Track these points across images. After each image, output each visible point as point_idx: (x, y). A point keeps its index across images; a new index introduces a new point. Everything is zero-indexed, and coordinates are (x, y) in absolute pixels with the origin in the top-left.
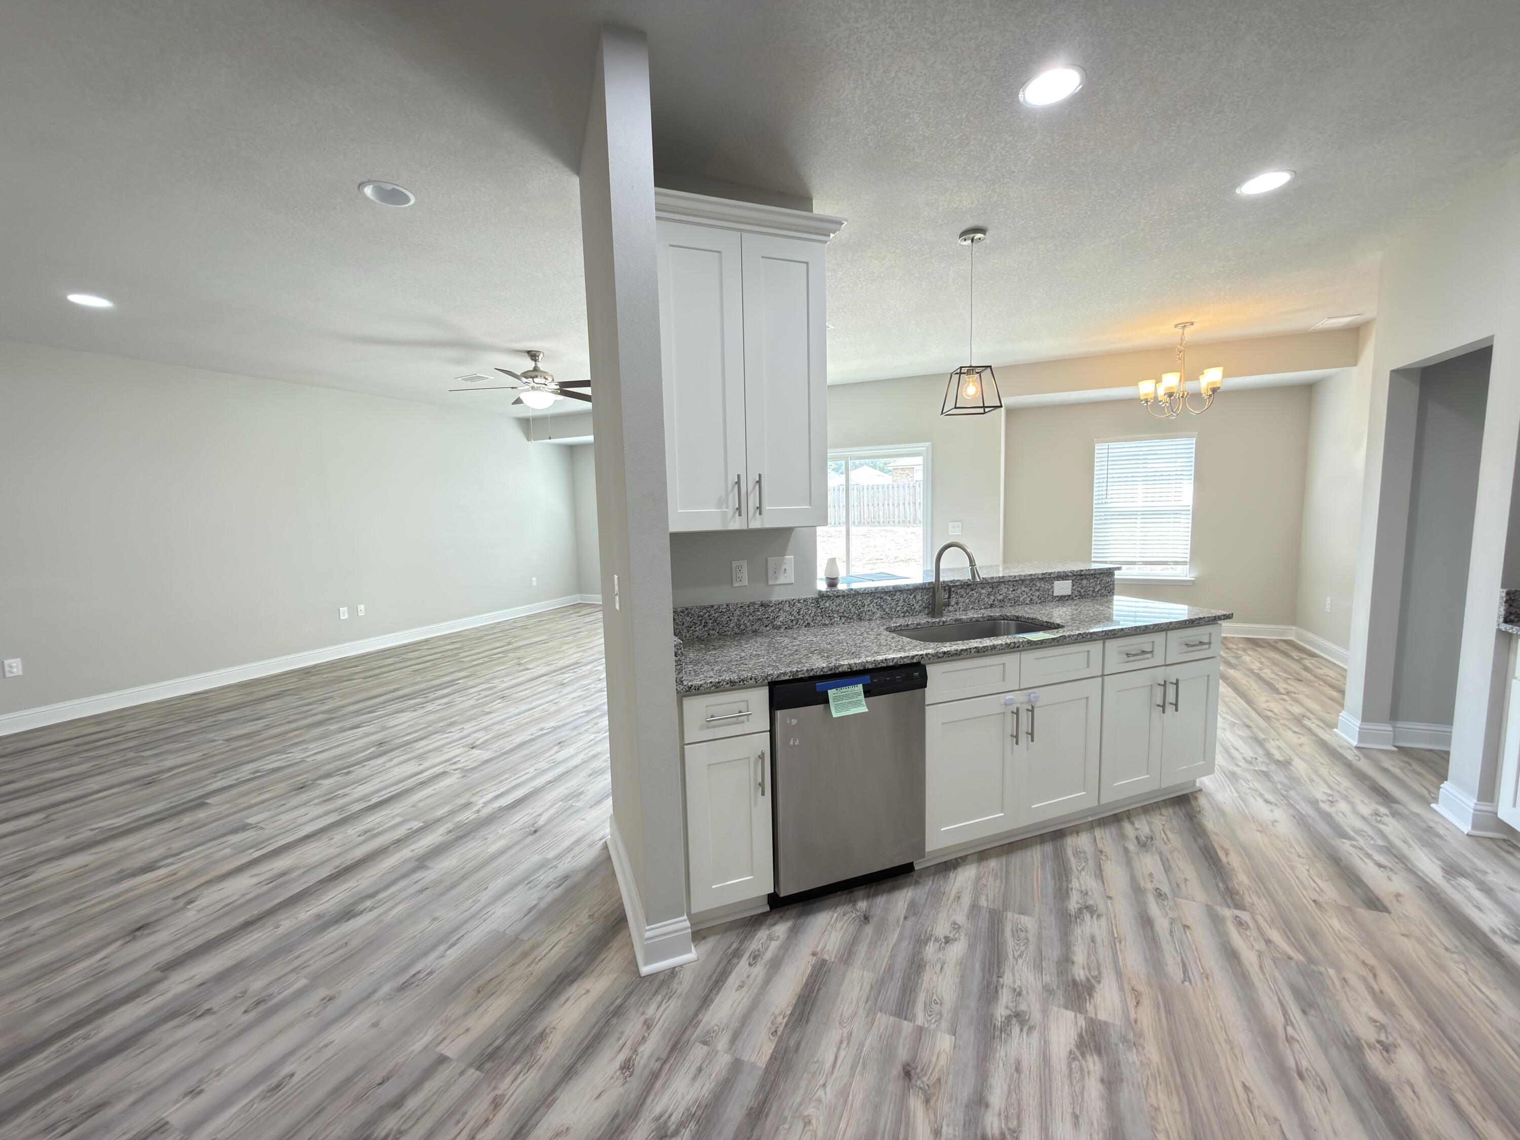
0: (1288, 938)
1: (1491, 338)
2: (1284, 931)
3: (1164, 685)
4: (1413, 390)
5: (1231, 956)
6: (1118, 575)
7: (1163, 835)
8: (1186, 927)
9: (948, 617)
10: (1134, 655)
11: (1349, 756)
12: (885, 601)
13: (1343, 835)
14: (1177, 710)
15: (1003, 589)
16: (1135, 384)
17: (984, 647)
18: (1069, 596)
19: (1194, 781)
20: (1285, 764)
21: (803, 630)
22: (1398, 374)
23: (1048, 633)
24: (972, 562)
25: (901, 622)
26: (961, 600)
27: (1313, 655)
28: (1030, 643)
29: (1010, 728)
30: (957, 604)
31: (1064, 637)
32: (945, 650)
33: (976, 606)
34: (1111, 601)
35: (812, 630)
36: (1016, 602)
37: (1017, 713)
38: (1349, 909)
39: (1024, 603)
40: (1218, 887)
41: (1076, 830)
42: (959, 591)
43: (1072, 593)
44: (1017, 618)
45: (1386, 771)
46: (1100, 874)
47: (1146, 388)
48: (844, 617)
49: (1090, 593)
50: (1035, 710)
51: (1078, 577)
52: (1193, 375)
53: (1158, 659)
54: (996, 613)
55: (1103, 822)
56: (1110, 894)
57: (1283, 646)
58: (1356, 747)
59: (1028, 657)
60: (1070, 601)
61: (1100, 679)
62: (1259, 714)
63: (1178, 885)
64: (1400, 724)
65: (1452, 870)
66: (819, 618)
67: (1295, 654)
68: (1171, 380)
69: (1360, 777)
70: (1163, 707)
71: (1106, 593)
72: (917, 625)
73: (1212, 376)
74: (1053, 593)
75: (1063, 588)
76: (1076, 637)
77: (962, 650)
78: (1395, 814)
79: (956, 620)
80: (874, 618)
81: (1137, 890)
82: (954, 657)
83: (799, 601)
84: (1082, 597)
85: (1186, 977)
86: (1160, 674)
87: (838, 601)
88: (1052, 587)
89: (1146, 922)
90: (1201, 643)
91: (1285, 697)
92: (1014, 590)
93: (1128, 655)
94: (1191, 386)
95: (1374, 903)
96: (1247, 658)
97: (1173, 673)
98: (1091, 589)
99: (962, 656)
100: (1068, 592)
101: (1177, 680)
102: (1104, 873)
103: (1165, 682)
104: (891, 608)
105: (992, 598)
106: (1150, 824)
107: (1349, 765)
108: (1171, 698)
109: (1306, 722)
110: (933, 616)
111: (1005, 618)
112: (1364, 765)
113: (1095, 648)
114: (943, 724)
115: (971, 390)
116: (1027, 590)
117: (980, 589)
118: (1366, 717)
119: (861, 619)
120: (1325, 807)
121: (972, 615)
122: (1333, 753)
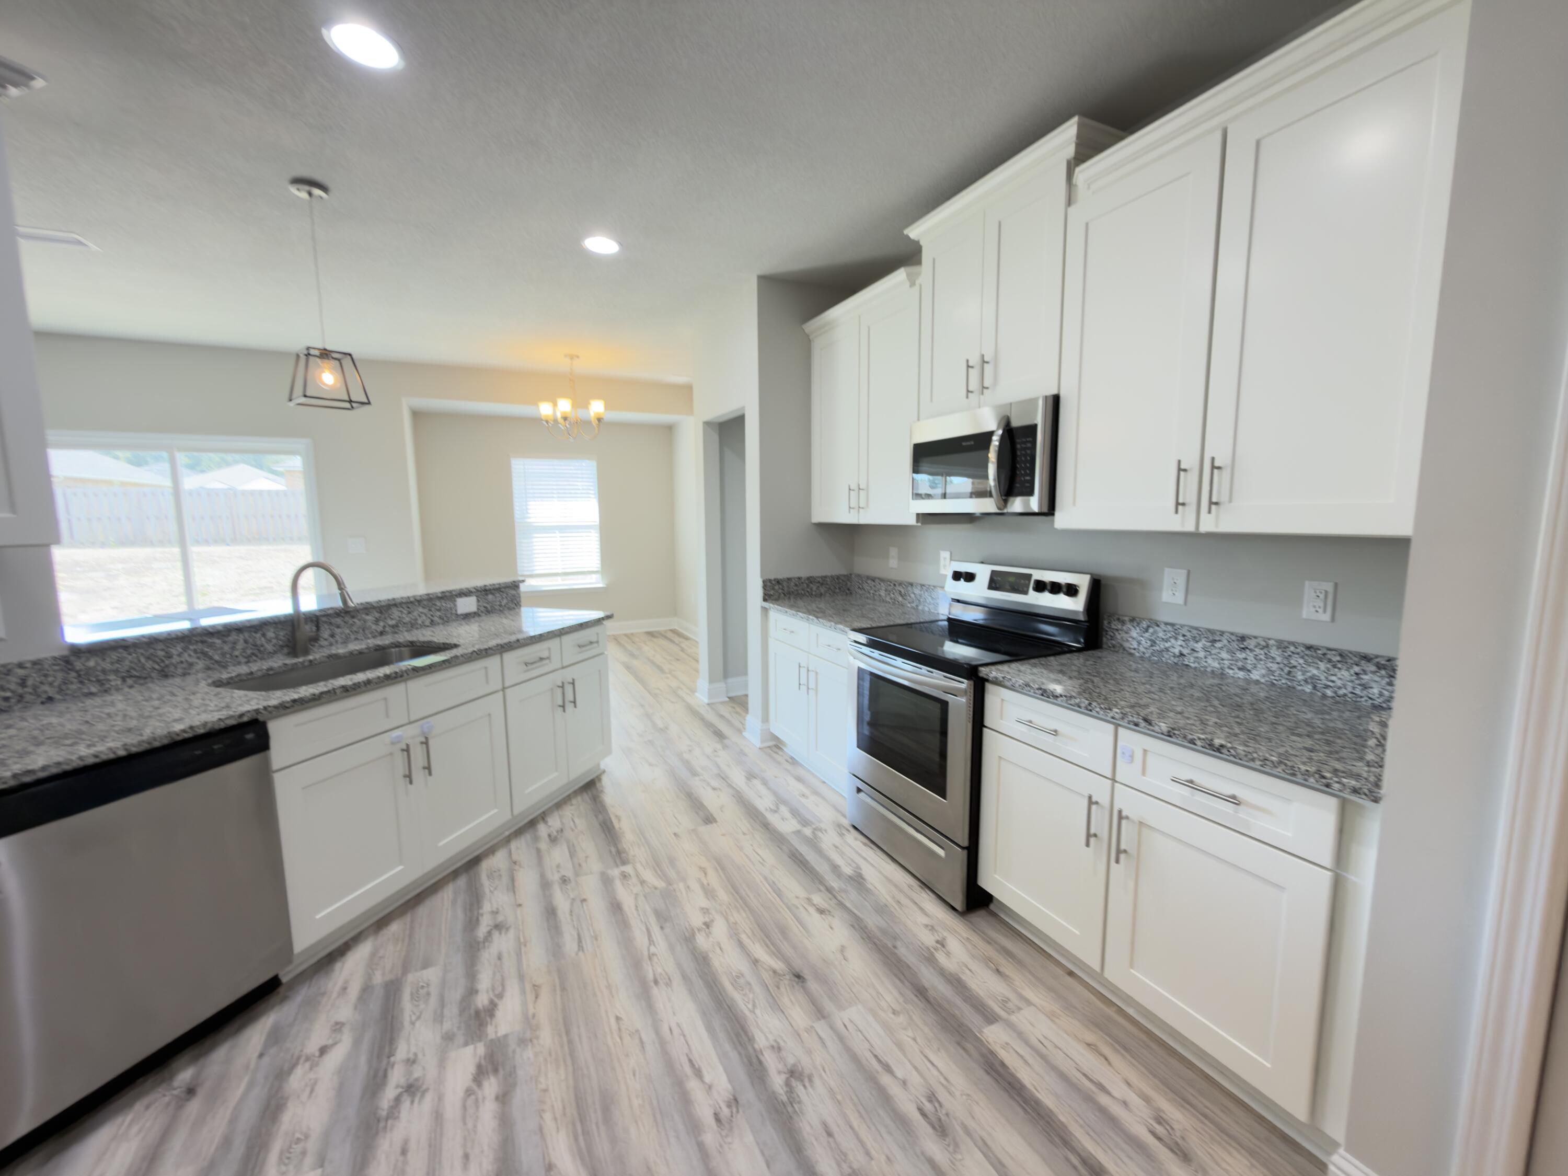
0: (656, 872)
1: (743, 408)
2: (654, 868)
3: (562, 687)
4: (715, 437)
5: (616, 907)
6: (523, 588)
7: (572, 823)
8: (584, 900)
9: (316, 655)
10: (532, 663)
11: (702, 711)
12: (211, 646)
13: (694, 774)
14: (575, 706)
15: (395, 613)
16: (535, 403)
17: (354, 684)
18: (475, 613)
19: (599, 765)
20: (664, 730)
21: (38, 710)
22: (707, 424)
23: (441, 656)
24: (340, 585)
25: (243, 669)
26: (338, 631)
27: (687, 638)
28: (416, 670)
29: (401, 769)
30: (332, 636)
31: (456, 657)
32: (296, 696)
33: (360, 636)
34: (518, 614)
35: (61, 707)
36: (413, 625)
37: (407, 750)
38: (694, 830)
39: (424, 626)
40: (611, 852)
41: (491, 851)
42: (333, 621)
43: (478, 609)
44: (412, 643)
45: (722, 716)
46: (512, 886)
47: (545, 409)
48: (131, 677)
49: (497, 607)
50: (431, 742)
51: (483, 592)
52: (581, 403)
53: (555, 663)
54: (386, 640)
55: (518, 833)
56: (520, 902)
57: (670, 635)
58: (708, 704)
59: (416, 686)
60: (477, 619)
61: (501, 693)
62: (650, 693)
63: (580, 865)
64: (730, 680)
65: (750, 776)
66: (74, 687)
67: (677, 639)
68: (565, 406)
69: (708, 725)
70: (563, 706)
71: (513, 606)
72: (268, 670)
73: (597, 407)
74: (456, 611)
75: (467, 605)
76: (469, 655)
77: (322, 693)
78: (725, 747)
79: (330, 656)
80: (194, 671)
81: (545, 885)
82: (311, 704)
83: (21, 666)
84: (488, 612)
85: (580, 947)
86: (558, 677)
87: (114, 656)
88: (455, 606)
89: (551, 912)
90: (591, 643)
91: (668, 675)
92: (409, 613)
93: (526, 664)
94: (581, 413)
95: (709, 819)
96: (646, 648)
97: (568, 675)
98: (498, 603)
99: (323, 700)
100: (473, 608)
101: (573, 680)
102: (516, 884)
103: (563, 683)
104: (223, 655)
105: (382, 624)
106: (561, 817)
107: (702, 719)
108: (569, 696)
109: (680, 693)
110: (296, 656)
111: (397, 645)
112: (710, 717)
113: (493, 662)
114: (303, 788)
115: (328, 378)
116: (425, 611)
117: (364, 616)
118: (711, 681)
119: (166, 676)
120: (686, 756)
121: (354, 646)
122: (694, 713)
